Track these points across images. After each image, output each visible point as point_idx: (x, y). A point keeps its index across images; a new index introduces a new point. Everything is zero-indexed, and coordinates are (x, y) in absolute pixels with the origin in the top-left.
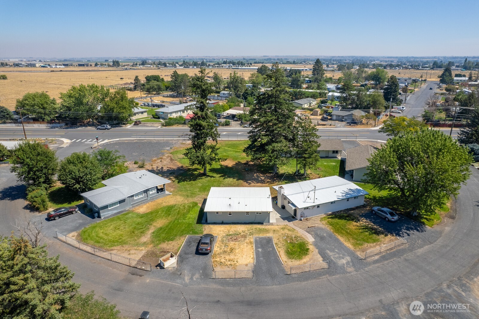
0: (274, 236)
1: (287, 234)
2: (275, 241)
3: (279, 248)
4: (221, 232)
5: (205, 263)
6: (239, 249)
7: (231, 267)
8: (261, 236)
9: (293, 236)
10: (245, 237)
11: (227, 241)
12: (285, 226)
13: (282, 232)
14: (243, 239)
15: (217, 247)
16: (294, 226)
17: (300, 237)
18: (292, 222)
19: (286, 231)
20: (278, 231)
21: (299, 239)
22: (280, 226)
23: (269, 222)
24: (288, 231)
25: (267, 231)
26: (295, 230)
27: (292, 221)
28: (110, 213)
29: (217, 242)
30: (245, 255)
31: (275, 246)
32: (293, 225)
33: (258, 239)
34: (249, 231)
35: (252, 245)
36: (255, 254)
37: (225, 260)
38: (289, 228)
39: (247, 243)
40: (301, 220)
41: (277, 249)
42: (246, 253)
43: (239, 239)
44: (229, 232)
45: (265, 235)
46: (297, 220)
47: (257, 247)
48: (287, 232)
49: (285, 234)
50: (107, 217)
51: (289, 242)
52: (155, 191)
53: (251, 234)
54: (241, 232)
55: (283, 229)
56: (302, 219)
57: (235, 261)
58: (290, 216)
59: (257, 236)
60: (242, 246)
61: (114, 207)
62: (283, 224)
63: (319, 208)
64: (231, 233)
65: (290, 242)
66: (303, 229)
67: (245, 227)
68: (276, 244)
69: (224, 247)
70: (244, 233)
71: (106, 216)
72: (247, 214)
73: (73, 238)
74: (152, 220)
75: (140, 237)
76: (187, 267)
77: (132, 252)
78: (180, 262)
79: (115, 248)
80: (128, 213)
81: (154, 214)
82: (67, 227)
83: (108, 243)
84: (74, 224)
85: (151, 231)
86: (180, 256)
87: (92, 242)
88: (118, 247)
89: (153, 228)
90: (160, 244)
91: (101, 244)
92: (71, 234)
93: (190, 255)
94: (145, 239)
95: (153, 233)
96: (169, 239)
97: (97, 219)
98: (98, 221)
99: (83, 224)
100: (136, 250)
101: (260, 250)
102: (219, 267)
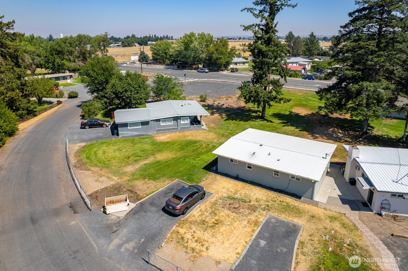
0: (308, 226)
1: (336, 231)
2: (302, 236)
3: (303, 254)
4: (224, 190)
5: (161, 229)
6: (228, 227)
7: (191, 254)
8: (283, 217)
9: (346, 240)
10: (253, 209)
11: (221, 206)
12: (338, 215)
13: (328, 223)
14: (247, 211)
15: (199, 209)
16: (359, 221)
17: (361, 248)
18: (357, 212)
19: (337, 226)
20: (320, 219)
21: (358, 251)
22: (329, 212)
23: (312, 198)
24: (339, 226)
25: (299, 212)
26: (357, 229)
27: (359, 210)
28: (130, 133)
29: (206, 202)
30: (231, 241)
31: (296, 247)
32: (358, 218)
33: (273, 221)
34: (267, 203)
35: (256, 228)
36: (248, 247)
37: (191, 237)
38: (346, 221)
39: (248, 222)
40: (380, 215)
41: (297, 255)
42: (234, 239)
43: (241, 210)
44: (236, 193)
45: (291, 218)
46: (371, 211)
47: (260, 236)
48: (337, 228)
49: (330, 231)
51: (330, 249)
52: (188, 121)
53: (268, 208)
54: (254, 199)
55: (333, 219)
56: (384, 213)
57: (205, 246)
58: (358, 201)
59: (276, 215)
60: (236, 224)
61: (135, 128)
62: (338, 210)
64: (236, 196)
65: (333, 252)
66: (377, 234)
67: (266, 194)
68: (302, 243)
69: (208, 214)
70: (257, 203)
72: (275, 174)
73: (77, 148)
74: (160, 151)
75: (129, 165)
76: (133, 224)
77: (101, 179)
78: (133, 213)
79: (93, 169)
80: (146, 138)
81: (168, 145)
82: (85, 137)
83: (95, 161)
84: (93, 136)
85: (146, 162)
86: (142, 204)
87: (85, 156)
88: (97, 169)
89: (151, 160)
90: (137, 179)
91: (88, 161)
92: (80, 144)
93: (153, 209)
94: (129, 169)
95: (145, 165)
96: (153, 177)
97: (115, 136)
98: (114, 138)
99: (99, 138)
100: (108, 178)
101: (263, 243)
102: (173, 244)
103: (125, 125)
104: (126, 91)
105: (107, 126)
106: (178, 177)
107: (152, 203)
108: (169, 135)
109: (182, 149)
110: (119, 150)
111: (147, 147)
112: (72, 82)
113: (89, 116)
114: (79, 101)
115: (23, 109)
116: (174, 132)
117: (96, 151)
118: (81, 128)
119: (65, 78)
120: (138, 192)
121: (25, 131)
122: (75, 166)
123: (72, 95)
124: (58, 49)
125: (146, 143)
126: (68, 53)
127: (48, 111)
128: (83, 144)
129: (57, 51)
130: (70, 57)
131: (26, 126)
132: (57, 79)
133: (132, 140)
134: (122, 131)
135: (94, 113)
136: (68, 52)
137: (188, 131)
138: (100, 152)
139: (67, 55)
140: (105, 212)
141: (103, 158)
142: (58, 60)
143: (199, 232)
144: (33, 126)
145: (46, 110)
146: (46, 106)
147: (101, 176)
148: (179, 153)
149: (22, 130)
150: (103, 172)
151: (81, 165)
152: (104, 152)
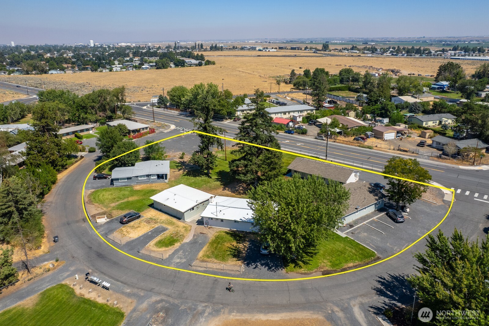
0: (172, 229)
1: (180, 231)
2: (166, 232)
4: (150, 215)
5: (116, 228)
6: (141, 228)
7: (122, 235)
8: (165, 226)
9: (181, 234)
10: (156, 223)
11: (144, 221)
14: (153, 224)
15: (135, 222)
16: (194, 229)
17: (183, 236)
20: (179, 227)
21: (181, 237)
22: (186, 225)
23: (184, 220)
24: (184, 230)
25: (173, 225)
26: (190, 231)
28: (121, 184)
29: (139, 220)
30: (139, 232)
31: (160, 235)
32: (195, 227)
33: (160, 227)
34: (164, 221)
35: (151, 229)
36: (144, 234)
37: (125, 231)
38: (189, 228)
39: (150, 227)
42: (141, 232)
43: (151, 223)
44: (154, 216)
45: (168, 226)
46: (203, 225)
48: (182, 230)
49: (178, 231)
51: (172, 236)
52: (156, 177)
54: (160, 219)
55: (184, 227)
56: (206, 226)
57: (129, 233)
59: (163, 225)
60: (145, 227)
61: (123, 181)
62: (191, 224)
64: (153, 218)
66: (195, 233)
67: (167, 217)
68: (164, 234)
69: (137, 224)
70: (159, 221)
71: (117, 186)
72: (173, 209)
73: (90, 192)
74: (132, 196)
75: (113, 202)
76: (106, 226)
77: (98, 209)
78: (107, 223)
79: (96, 204)
80: (129, 187)
81: (139, 192)
82: (95, 186)
83: (97, 200)
84: (99, 185)
85: (122, 201)
86: (112, 220)
87: (93, 197)
88: (98, 204)
89: (126, 200)
90: (114, 210)
91: (94, 200)
92: (91, 190)
93: (116, 221)
94: (113, 205)
95: (121, 203)
96: (122, 209)
97: (112, 185)
98: (111, 187)
99: (103, 186)
100: (101, 208)
101: (150, 233)
102: (118, 233)
103: (117, 179)
105: (109, 179)
106: (133, 209)
108: (142, 186)
109: (144, 195)
110: (112, 194)
111: (127, 193)
112: (94, 132)
113: (99, 170)
114: (96, 155)
115: (60, 166)
116: (147, 184)
117: (99, 194)
118: (94, 179)
119: (87, 130)
120: (113, 215)
121: (61, 180)
122: (87, 203)
123: (91, 150)
125: (127, 191)
127: (75, 165)
128: (93, 190)
131: (61, 177)
133: (120, 189)
134: (115, 183)
135: (103, 168)
137: (155, 183)
138: (101, 195)
140: (96, 222)
141: (102, 198)
143: (129, 229)
144: (65, 177)
145: (73, 164)
146: (73, 160)
147: (98, 207)
148: (141, 197)
149: (59, 180)
150: (100, 206)
151: (90, 202)
152: (103, 196)
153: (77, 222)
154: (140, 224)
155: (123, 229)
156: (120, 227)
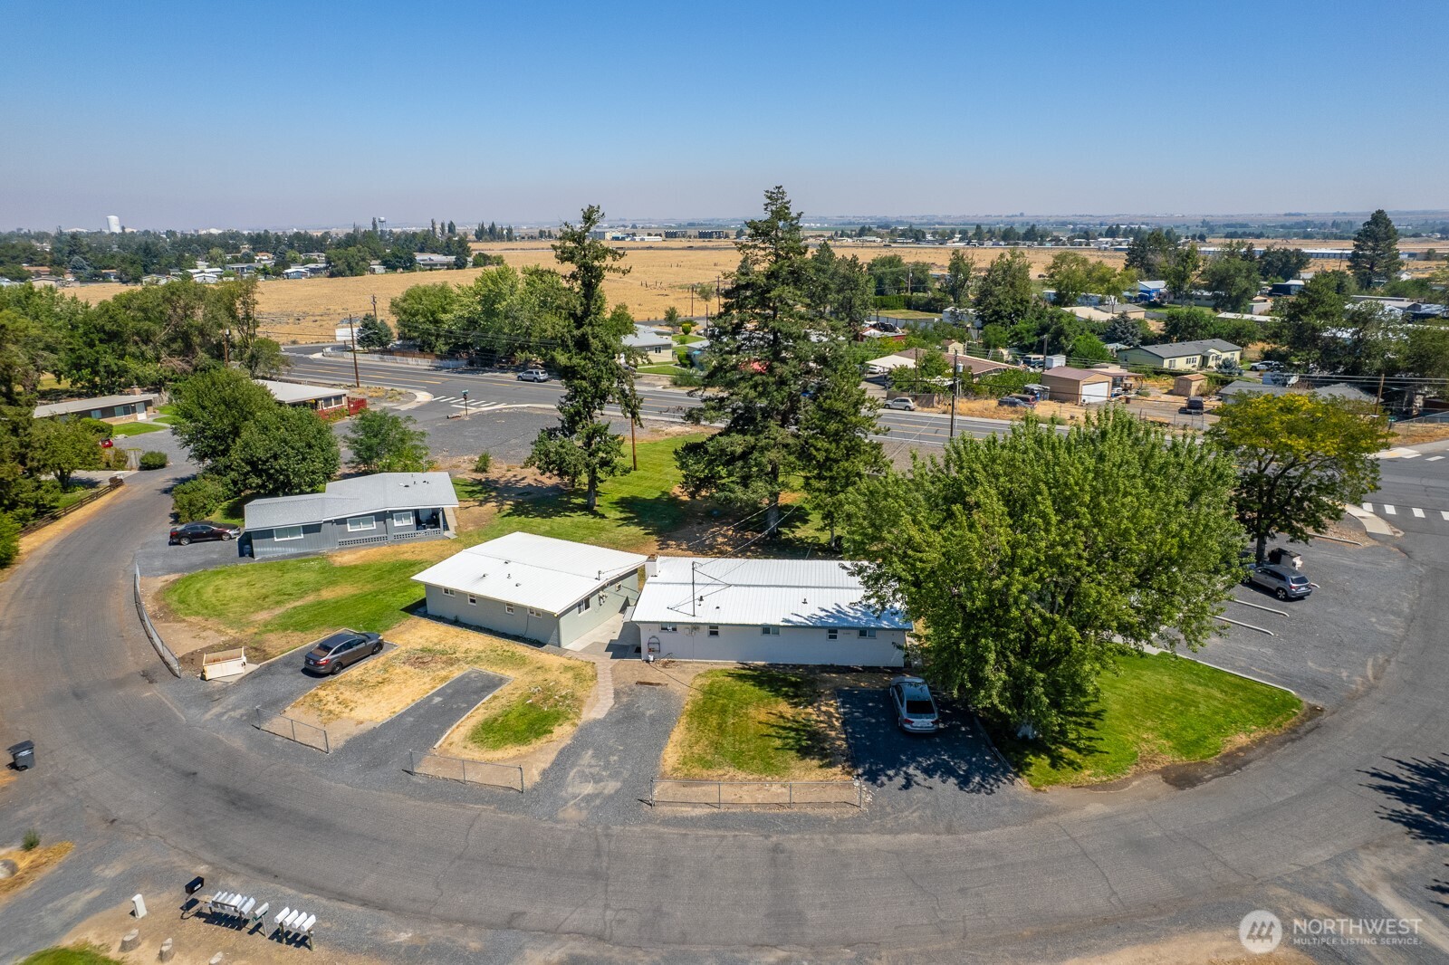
0: (521, 678)
1: (557, 683)
2: (502, 690)
3: (487, 707)
4: (420, 640)
5: (291, 693)
6: (397, 686)
7: (324, 716)
8: (493, 670)
9: (562, 692)
10: (452, 662)
11: (402, 661)
12: (581, 664)
13: (554, 674)
14: (440, 666)
15: (364, 668)
16: (607, 670)
17: (575, 699)
18: (615, 660)
19: (565, 676)
20: (548, 670)
21: (567, 702)
22: (572, 661)
23: (559, 644)
24: (570, 677)
25: (522, 664)
26: (594, 680)
27: (621, 657)
28: (280, 551)
29: (379, 657)
30: (391, 700)
31: (483, 701)
32: (609, 666)
33: (473, 675)
34: (480, 654)
35: (439, 685)
36: (413, 704)
37: (334, 699)
38: (587, 671)
39: (433, 678)
40: (649, 662)
41: (477, 709)
42: (397, 698)
43: (432, 664)
44: (437, 643)
45: (503, 671)
46: (640, 657)
47: (437, 694)
48: (563, 679)
49: (549, 683)
50: (269, 559)
51: (530, 701)
52: (411, 521)
53: (476, 660)
54: (465, 649)
55: (569, 669)
56: (652, 658)
57: (350, 708)
59: (483, 667)
60: (411, 681)
61: (289, 538)
62: (588, 658)
63: (714, 638)
64: (436, 647)
65: (530, 704)
66: (617, 684)
67: (490, 642)
68: (494, 698)
69: (373, 672)
70: (463, 655)
71: (267, 556)
72: (509, 609)
73: (160, 585)
74: (333, 583)
75: (262, 610)
76: (248, 690)
77: (204, 634)
78: (252, 676)
79: (192, 619)
80: (313, 560)
81: (353, 572)
82: (179, 562)
83: (195, 606)
84: (195, 559)
85: (297, 604)
86: (270, 665)
87: (175, 598)
88: (200, 618)
89: (311, 598)
90: (272, 631)
91: (182, 606)
92: (166, 577)
93: (289, 670)
94: (263, 616)
95: (295, 608)
96: (302, 627)
97: (247, 558)
98: (244, 563)
99: (212, 563)
100: (218, 631)
101: (437, 700)
102: (303, 708)
103: (267, 534)
104: (275, 457)
105: (231, 538)
106: (349, 625)
107: (287, 663)
108: (363, 552)
109: (379, 578)
110: (250, 584)
111: (307, 577)
112: (151, 419)
113: (191, 515)
114: (168, 477)
115: (27, 505)
116: (380, 545)
117: (202, 588)
118: (170, 544)
119: (129, 409)
120: (268, 650)
121: (36, 554)
122: (154, 617)
123: (151, 461)
124: (107, 328)
125: (309, 569)
126: (136, 338)
127: (88, 506)
128: (173, 577)
129: (104, 332)
130: (144, 348)
131: (36, 544)
132: (108, 412)
133: (281, 565)
134: (260, 548)
135: (204, 507)
136: (138, 334)
137: (409, 542)
138: (210, 590)
139: (136, 343)
140: (203, 678)
141: (214, 600)
142: (109, 360)
143: (348, 693)
144: (52, 544)
145: (81, 503)
146: (80, 493)
147: (205, 629)
148: (369, 586)
149: (28, 553)
150: (209, 624)
151: (167, 613)
152: (217, 590)
153: (119, 684)
154: (386, 671)
155: (322, 693)
156: (310, 688)
